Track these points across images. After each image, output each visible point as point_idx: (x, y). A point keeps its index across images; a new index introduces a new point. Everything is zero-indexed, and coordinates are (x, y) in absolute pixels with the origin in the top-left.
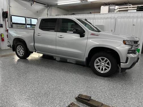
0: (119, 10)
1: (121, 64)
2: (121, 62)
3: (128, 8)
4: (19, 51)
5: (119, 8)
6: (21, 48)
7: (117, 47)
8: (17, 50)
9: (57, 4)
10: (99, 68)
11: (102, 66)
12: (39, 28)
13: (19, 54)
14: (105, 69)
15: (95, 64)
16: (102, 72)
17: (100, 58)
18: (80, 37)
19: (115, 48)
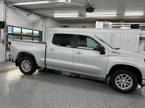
0: (112, 26)
1: (143, 80)
2: (143, 79)
3: (121, 25)
4: (24, 66)
5: (113, 25)
6: (26, 63)
7: (139, 66)
8: (22, 65)
9: (53, 16)
10: (120, 85)
11: (122, 83)
12: (52, 43)
13: (24, 70)
14: (127, 86)
15: (116, 81)
16: (124, 89)
17: (121, 75)
18: (101, 54)
19: (137, 66)
